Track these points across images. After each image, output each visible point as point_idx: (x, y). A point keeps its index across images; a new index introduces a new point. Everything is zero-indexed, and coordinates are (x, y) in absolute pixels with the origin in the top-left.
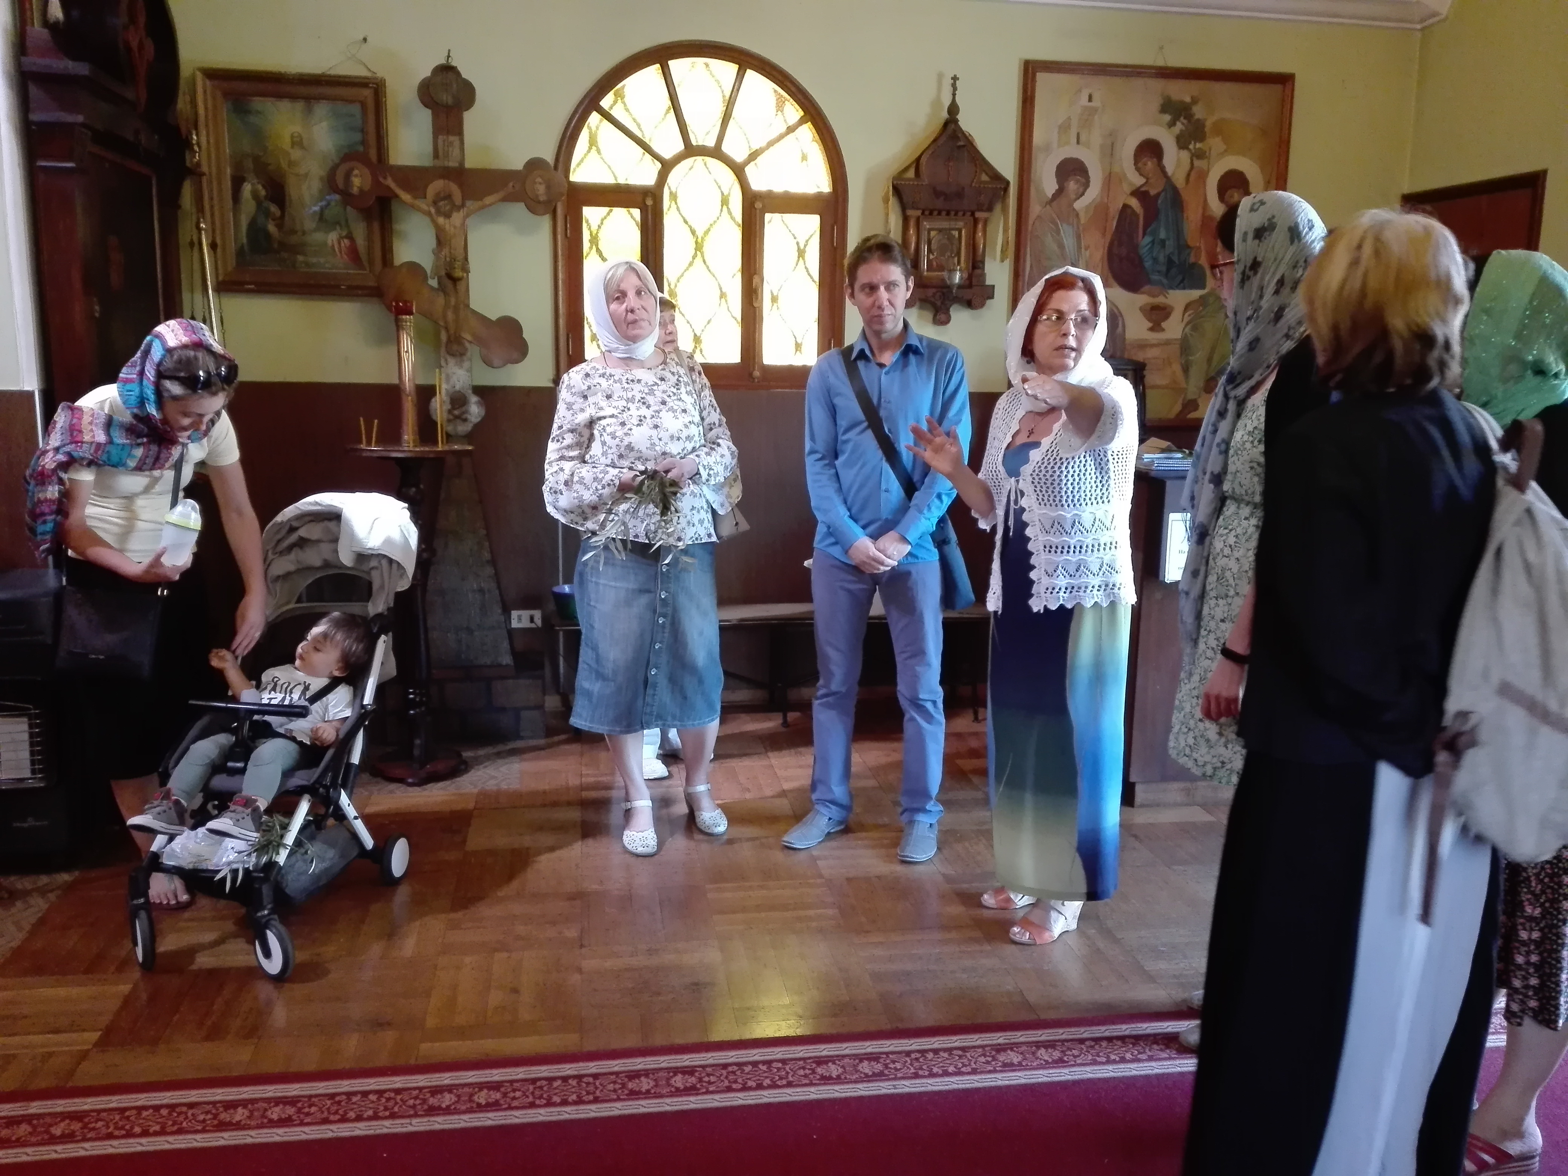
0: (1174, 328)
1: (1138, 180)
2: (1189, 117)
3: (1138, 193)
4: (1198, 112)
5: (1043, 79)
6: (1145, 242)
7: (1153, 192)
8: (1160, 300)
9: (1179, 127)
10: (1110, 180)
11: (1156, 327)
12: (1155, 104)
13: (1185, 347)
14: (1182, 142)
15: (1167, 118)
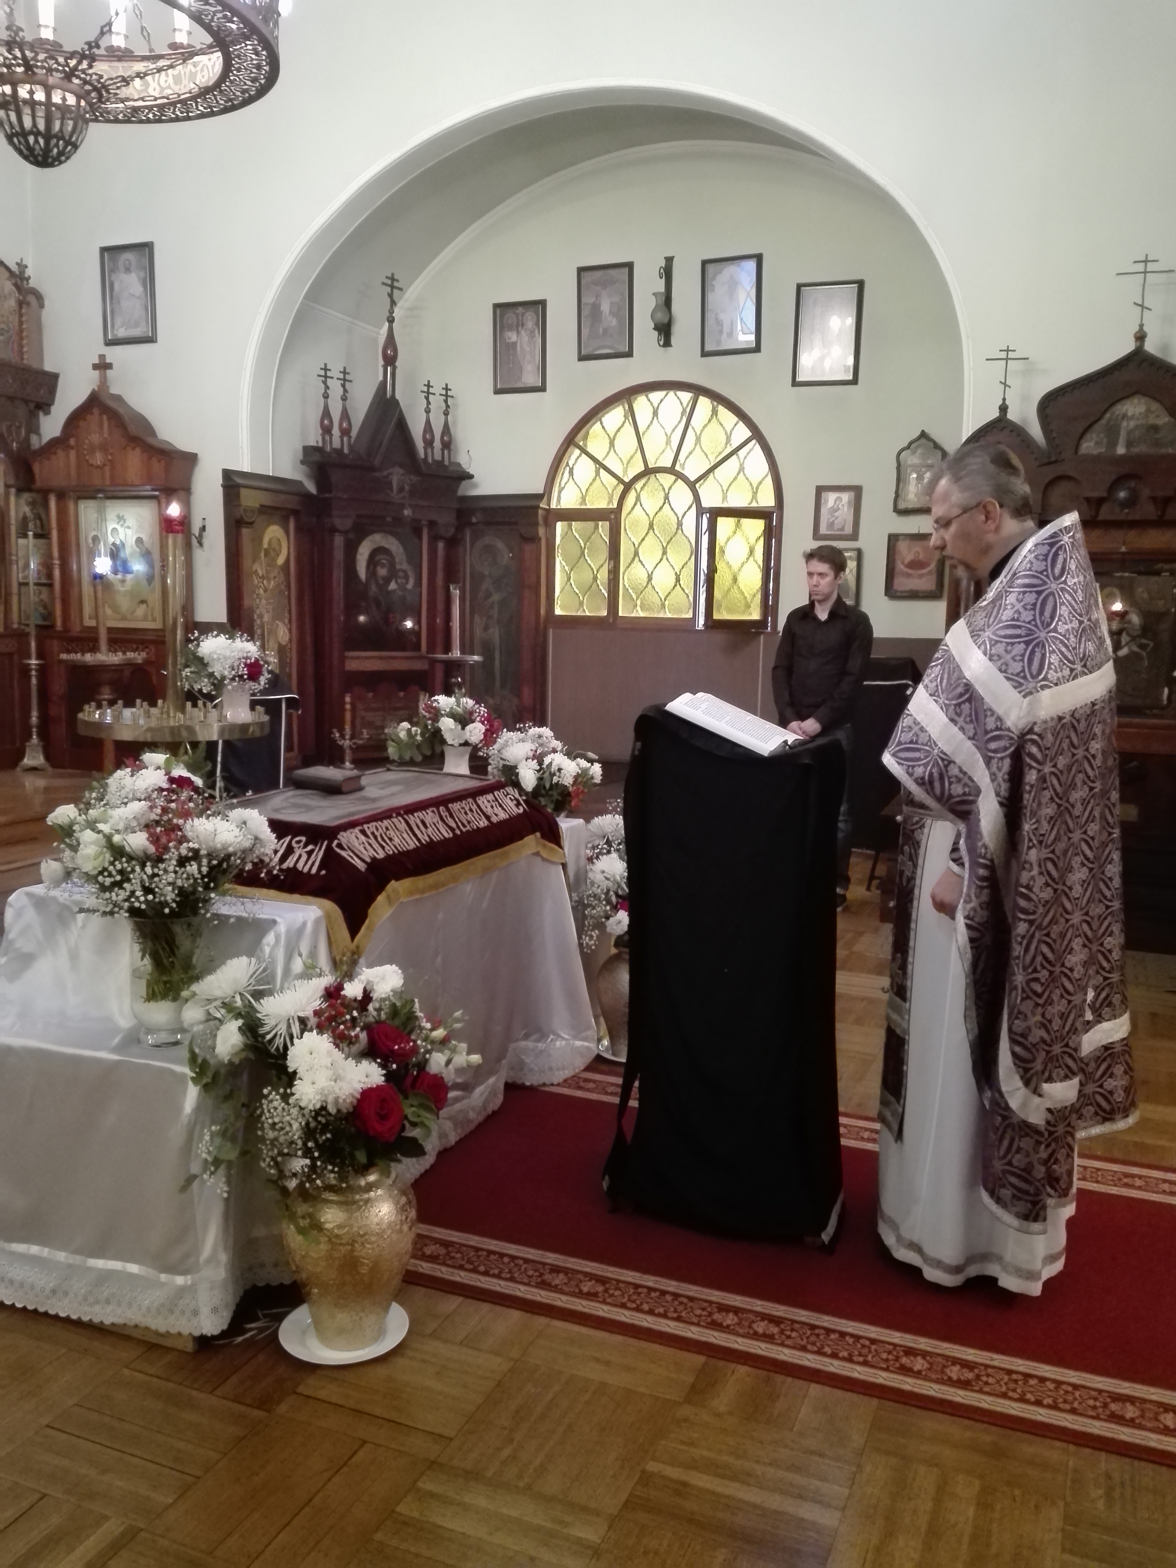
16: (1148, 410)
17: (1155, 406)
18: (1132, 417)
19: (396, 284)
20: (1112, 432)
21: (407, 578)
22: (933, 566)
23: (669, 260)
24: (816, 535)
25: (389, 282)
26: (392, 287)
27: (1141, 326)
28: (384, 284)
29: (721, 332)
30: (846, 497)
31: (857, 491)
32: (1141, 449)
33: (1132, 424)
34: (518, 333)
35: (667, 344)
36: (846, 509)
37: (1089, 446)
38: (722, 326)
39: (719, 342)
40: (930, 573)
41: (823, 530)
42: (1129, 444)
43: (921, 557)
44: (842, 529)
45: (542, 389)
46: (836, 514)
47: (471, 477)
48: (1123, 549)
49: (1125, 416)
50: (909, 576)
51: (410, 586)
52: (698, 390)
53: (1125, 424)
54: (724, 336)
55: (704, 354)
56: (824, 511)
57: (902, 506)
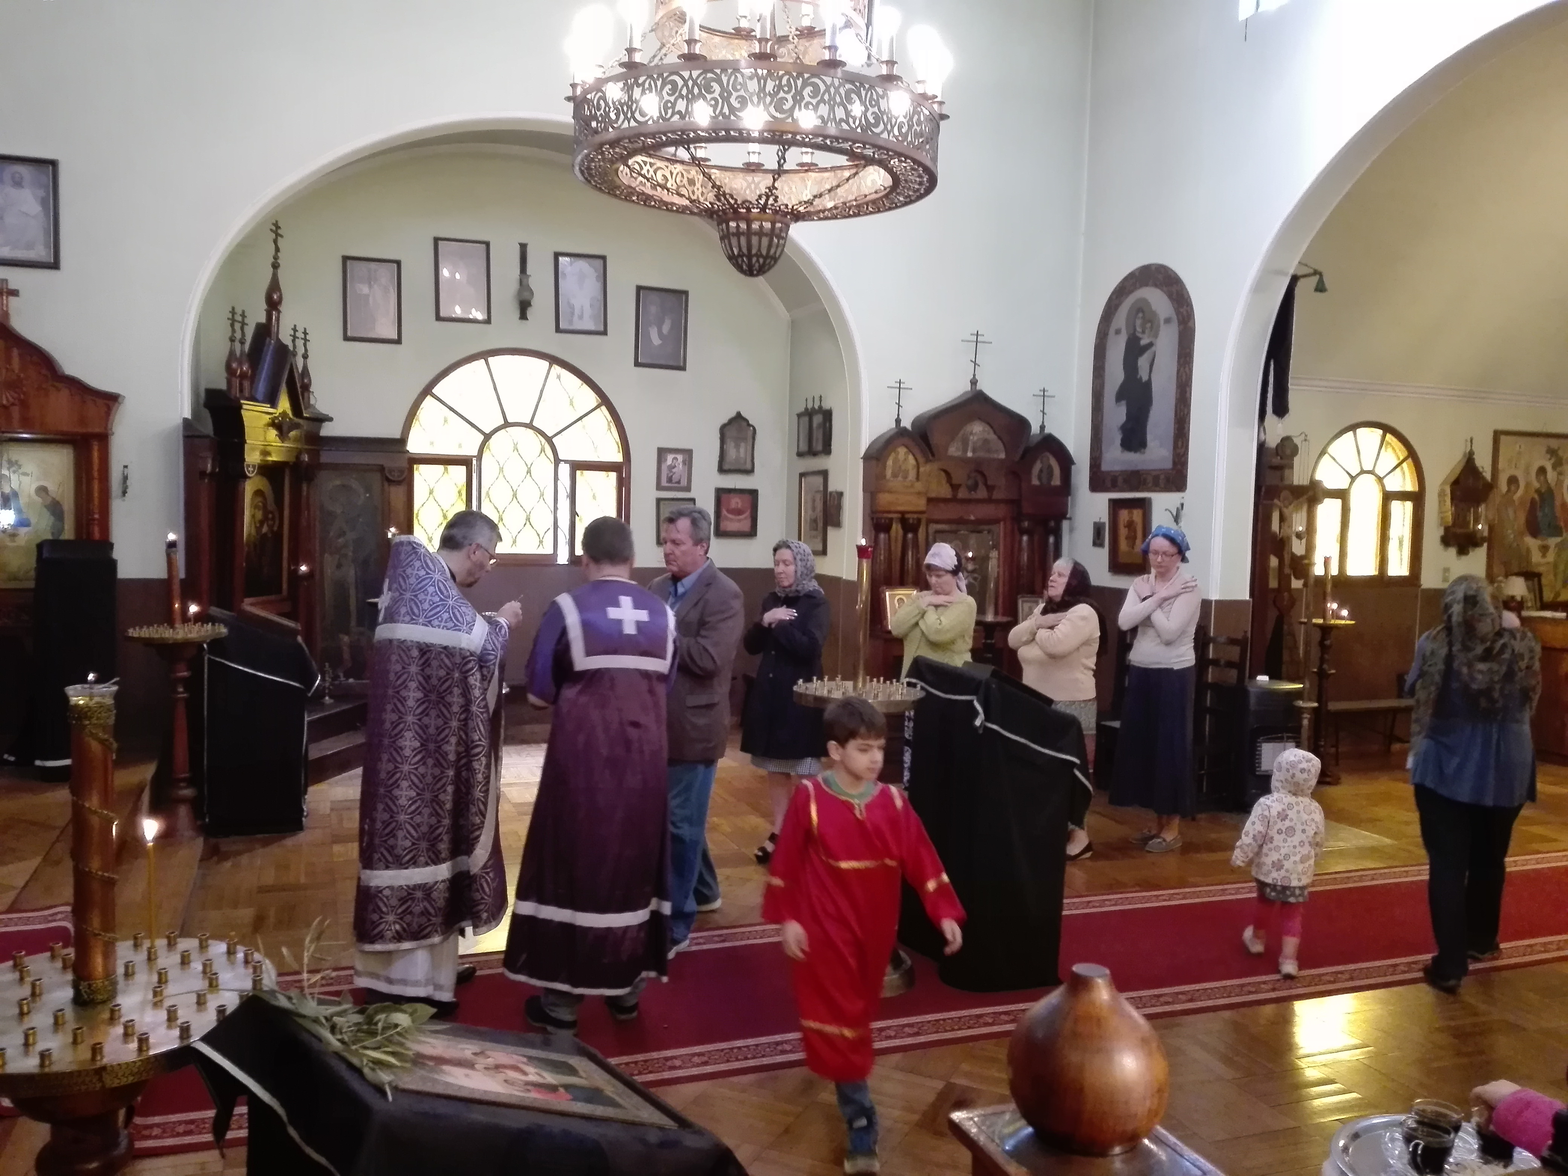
0: (1551, 557)
1: (1536, 485)
2: (1557, 455)
3: (1538, 491)
4: (1560, 453)
5: (1503, 438)
6: (1539, 514)
7: (1543, 491)
8: (1545, 543)
9: (1553, 461)
10: (1528, 485)
11: (1544, 556)
12: (1544, 449)
13: (1555, 566)
14: (1554, 467)
15: (1549, 456)
16: (984, 431)
17: (988, 428)
18: (976, 434)
19: (279, 231)
20: (965, 442)
21: (273, 519)
22: (748, 513)
23: (523, 247)
24: (659, 487)
25: (274, 228)
26: (277, 235)
27: (974, 375)
28: (271, 230)
29: (573, 314)
30: (680, 458)
31: (688, 453)
32: (981, 454)
33: (975, 438)
34: (370, 287)
35: (523, 316)
36: (681, 466)
37: (954, 450)
38: (573, 309)
39: (571, 322)
40: (746, 518)
41: (664, 483)
42: (974, 451)
43: (739, 506)
44: (679, 482)
45: (398, 341)
46: (674, 470)
47: (330, 419)
48: (972, 518)
49: (971, 433)
50: (731, 520)
51: (275, 528)
52: (554, 360)
53: (971, 438)
54: (576, 318)
55: (558, 330)
56: (664, 468)
57: (726, 467)
